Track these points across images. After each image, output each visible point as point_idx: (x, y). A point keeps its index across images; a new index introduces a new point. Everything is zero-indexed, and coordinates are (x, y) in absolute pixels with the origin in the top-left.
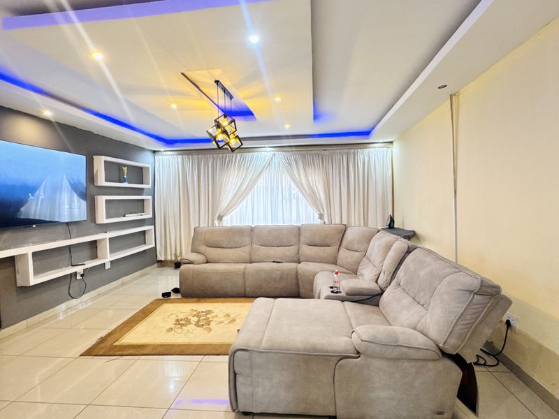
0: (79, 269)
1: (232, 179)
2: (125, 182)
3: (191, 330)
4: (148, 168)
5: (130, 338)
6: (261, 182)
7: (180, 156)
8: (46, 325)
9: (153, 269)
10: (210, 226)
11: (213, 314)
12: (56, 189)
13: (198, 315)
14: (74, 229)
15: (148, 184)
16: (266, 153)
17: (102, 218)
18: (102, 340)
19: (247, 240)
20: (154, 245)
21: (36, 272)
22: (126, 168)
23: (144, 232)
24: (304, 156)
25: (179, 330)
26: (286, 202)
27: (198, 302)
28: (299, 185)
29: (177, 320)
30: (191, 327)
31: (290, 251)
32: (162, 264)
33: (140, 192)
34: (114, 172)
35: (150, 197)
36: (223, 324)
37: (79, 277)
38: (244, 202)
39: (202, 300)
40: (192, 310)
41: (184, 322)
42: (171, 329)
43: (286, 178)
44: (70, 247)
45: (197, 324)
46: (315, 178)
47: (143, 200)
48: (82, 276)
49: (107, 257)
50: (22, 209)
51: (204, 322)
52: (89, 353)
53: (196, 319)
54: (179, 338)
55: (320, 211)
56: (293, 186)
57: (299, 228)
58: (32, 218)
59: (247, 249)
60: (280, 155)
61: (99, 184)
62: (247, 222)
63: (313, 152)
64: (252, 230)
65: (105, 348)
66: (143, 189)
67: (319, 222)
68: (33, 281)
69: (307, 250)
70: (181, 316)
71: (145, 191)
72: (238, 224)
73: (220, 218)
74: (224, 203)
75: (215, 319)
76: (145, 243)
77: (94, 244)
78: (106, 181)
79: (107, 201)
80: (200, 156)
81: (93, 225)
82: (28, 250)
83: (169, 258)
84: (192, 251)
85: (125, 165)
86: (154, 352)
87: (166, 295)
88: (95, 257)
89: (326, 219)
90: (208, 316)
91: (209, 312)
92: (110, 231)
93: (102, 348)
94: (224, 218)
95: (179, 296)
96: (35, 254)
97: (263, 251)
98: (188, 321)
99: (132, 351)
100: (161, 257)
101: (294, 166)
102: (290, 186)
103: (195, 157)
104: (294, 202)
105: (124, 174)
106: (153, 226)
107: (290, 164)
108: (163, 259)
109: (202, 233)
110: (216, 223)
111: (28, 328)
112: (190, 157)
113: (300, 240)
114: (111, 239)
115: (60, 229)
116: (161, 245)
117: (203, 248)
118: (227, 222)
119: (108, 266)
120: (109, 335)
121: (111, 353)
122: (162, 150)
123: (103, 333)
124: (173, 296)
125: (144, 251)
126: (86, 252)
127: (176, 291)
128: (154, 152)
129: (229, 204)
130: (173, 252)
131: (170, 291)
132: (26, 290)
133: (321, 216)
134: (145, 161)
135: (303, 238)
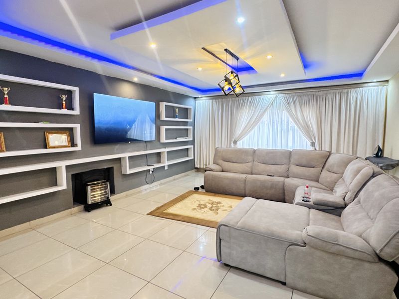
0: (151, 168)
1: (244, 116)
2: (176, 117)
3: (206, 212)
4: (190, 109)
5: (173, 210)
6: (266, 117)
7: (211, 100)
8: (134, 196)
9: (192, 173)
10: (228, 147)
11: (222, 205)
12: (143, 122)
13: (212, 204)
14: (149, 145)
15: (191, 119)
16: (271, 95)
17: (163, 140)
18: (158, 208)
19: (250, 158)
20: (193, 158)
21: (130, 168)
22: (177, 110)
23: (188, 149)
24: (301, 97)
25: (199, 211)
26: (284, 132)
27: (215, 196)
28: (296, 120)
29: (200, 205)
30: (206, 210)
31: (281, 169)
32: (198, 170)
33: (185, 124)
34: (171, 112)
35: (191, 127)
36: (226, 212)
37: (151, 173)
38: (253, 131)
39: (217, 195)
40: (209, 200)
41: (203, 206)
42: (194, 209)
43: (286, 114)
44: (146, 155)
45: (210, 209)
46: (310, 114)
47: (187, 129)
48: (152, 172)
49: (166, 163)
50: (129, 133)
51: (215, 208)
52: (151, 214)
53: (210, 206)
54: (198, 215)
55: (312, 141)
56: (291, 119)
57: (290, 152)
58: (132, 138)
59: (250, 164)
60: (281, 97)
61: (162, 119)
63: (308, 93)
64: (254, 151)
65: (159, 213)
66: (187, 122)
67: (310, 148)
68: (129, 172)
69: (295, 169)
70: (202, 203)
71: (189, 123)
72: (247, 147)
73: (235, 142)
74: (238, 131)
75: (222, 208)
76: (188, 156)
77: (159, 154)
78: (166, 117)
79: (166, 130)
80: (223, 100)
81: (158, 143)
82: (127, 155)
83: (202, 167)
84: (214, 163)
85: (177, 107)
86: (183, 220)
87: (196, 189)
88: (159, 162)
89: (317, 147)
90: (218, 205)
91: (219, 203)
92: (168, 147)
93: (157, 213)
94: (238, 142)
95: (204, 191)
96: (130, 157)
97: (262, 167)
98: (205, 206)
99: (171, 217)
100: (197, 166)
101: (293, 106)
102: (288, 120)
103: (220, 100)
104: (291, 132)
105: (176, 112)
106: (192, 146)
107: (289, 103)
108: (198, 167)
109: (220, 152)
110: (232, 145)
111: (127, 196)
112: (217, 100)
113: (290, 161)
114: (168, 152)
115: (142, 145)
116: (198, 159)
117: (221, 162)
118: (240, 145)
119: (166, 168)
120: (162, 206)
121: (161, 216)
122: (200, 96)
123: (160, 205)
124: (200, 190)
125: (187, 161)
126: (155, 159)
127: (202, 187)
128: (195, 98)
129: (241, 133)
130: (205, 163)
131: (199, 187)
132: (125, 176)
133: (313, 144)
134: (189, 104)
135: (292, 160)
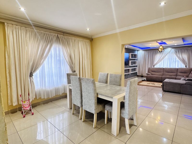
0: (127, 74)
1: (158, 57)
4: (137, 54)
6: (167, 57)
16: (169, 49)
17: (130, 65)
19: (162, 71)
22: (133, 55)
23: (135, 68)
24: (181, 50)
26: (174, 62)
28: (179, 58)
35: (137, 61)
38: (161, 62)
43: (175, 56)
44: (126, 70)
45: (152, 84)
46: (185, 56)
55: (186, 65)
56: (177, 58)
57: (178, 69)
59: (162, 73)
60: (173, 50)
62: (162, 67)
63: (184, 48)
64: (164, 69)
66: (135, 59)
69: (179, 74)
72: (159, 67)
73: (154, 66)
74: (155, 62)
76: (135, 71)
77: (128, 70)
78: (131, 58)
79: (131, 62)
84: (148, 72)
85: (133, 54)
87: (143, 80)
89: (188, 67)
92: (132, 67)
97: (167, 73)
98: (150, 84)
101: (178, 53)
104: (177, 62)
107: (176, 52)
109: (150, 69)
115: (125, 66)
116: (138, 72)
118: (156, 67)
119: (130, 74)
127: (145, 80)
130: (141, 73)
133: (186, 66)
135: (178, 71)
